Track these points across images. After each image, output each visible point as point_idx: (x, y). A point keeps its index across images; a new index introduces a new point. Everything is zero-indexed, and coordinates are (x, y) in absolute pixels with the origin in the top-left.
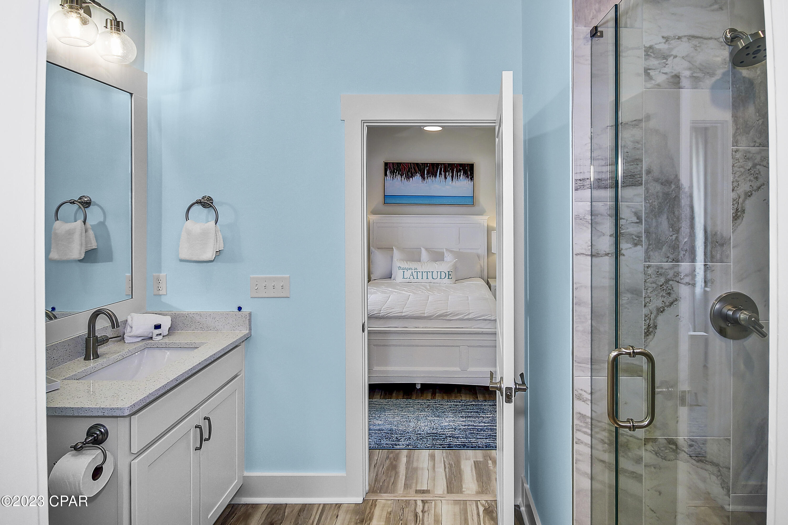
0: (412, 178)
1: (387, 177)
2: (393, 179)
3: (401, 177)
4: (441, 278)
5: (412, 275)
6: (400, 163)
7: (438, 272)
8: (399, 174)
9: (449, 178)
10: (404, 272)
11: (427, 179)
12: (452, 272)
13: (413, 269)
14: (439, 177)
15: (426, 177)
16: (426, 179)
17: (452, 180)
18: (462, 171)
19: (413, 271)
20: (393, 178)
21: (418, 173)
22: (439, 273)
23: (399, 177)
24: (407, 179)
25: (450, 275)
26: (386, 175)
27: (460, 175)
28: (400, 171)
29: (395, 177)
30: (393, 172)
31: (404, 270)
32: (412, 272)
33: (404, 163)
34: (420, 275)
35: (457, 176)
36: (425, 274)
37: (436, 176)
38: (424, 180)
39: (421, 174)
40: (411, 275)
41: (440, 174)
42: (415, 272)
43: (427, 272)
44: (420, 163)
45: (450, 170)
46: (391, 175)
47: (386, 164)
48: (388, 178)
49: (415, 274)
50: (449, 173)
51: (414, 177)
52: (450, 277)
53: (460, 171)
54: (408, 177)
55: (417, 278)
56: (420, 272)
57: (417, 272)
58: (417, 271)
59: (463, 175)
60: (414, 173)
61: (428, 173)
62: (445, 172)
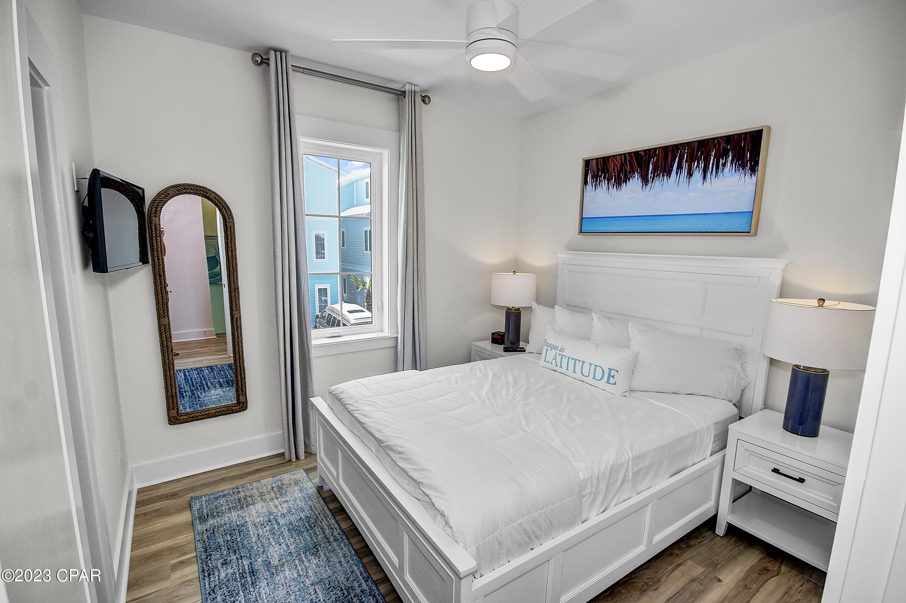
0: (626, 182)
1: (587, 186)
2: (595, 188)
3: (608, 184)
4: (594, 378)
5: (555, 358)
6: (608, 158)
7: (591, 364)
8: (605, 178)
9: (698, 175)
10: (547, 350)
11: (652, 182)
12: (617, 371)
13: (559, 348)
14: (677, 174)
15: (651, 177)
16: (650, 180)
17: (704, 178)
18: (730, 154)
19: (558, 352)
20: (595, 186)
21: (637, 172)
22: (593, 367)
23: (604, 184)
24: (616, 186)
25: (613, 377)
26: (586, 182)
27: (724, 165)
28: (608, 172)
29: (599, 184)
30: (596, 177)
31: (548, 348)
32: (556, 355)
33: (614, 156)
34: (565, 360)
35: (717, 168)
36: (572, 362)
37: (669, 174)
38: (646, 185)
39: (641, 173)
40: (553, 359)
41: (680, 167)
42: (560, 354)
43: (576, 360)
44: (641, 151)
45: (701, 154)
46: (593, 182)
47: (587, 163)
48: (589, 187)
49: (559, 358)
50: (698, 163)
51: (629, 180)
52: (612, 381)
53: (725, 154)
54: (619, 183)
55: (561, 367)
56: (566, 356)
57: (562, 356)
58: (563, 354)
59: (732, 163)
60: (630, 173)
61: (655, 170)
62: (691, 161)
